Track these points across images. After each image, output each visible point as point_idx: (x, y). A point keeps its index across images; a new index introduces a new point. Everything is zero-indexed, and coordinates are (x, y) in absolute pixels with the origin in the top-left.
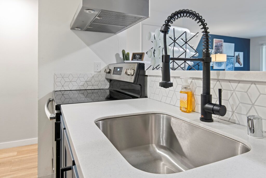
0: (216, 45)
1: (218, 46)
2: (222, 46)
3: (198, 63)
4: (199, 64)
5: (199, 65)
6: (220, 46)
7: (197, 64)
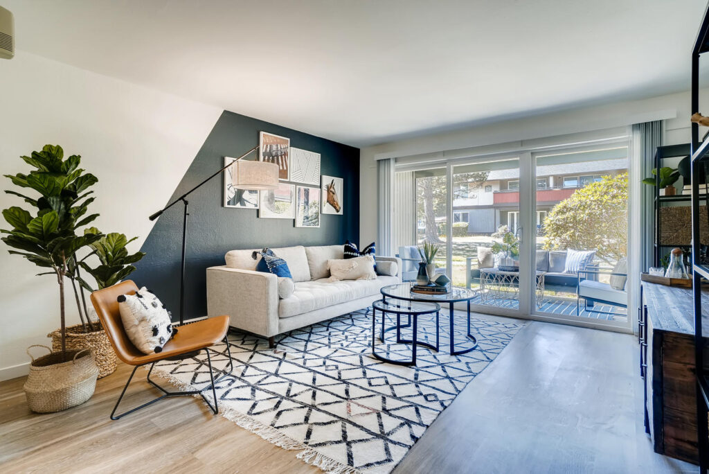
0: (268, 150)
1: (274, 153)
2: (286, 154)
3: (185, 196)
4: (186, 198)
5: (186, 203)
6: (281, 156)
7: (180, 199)
